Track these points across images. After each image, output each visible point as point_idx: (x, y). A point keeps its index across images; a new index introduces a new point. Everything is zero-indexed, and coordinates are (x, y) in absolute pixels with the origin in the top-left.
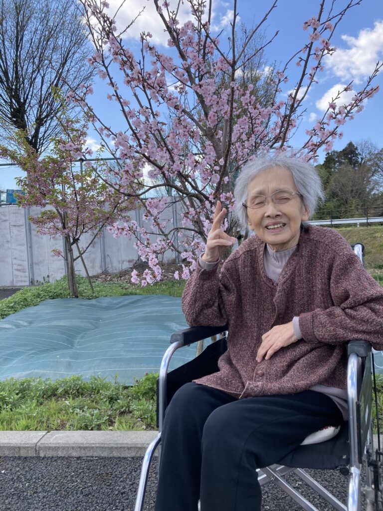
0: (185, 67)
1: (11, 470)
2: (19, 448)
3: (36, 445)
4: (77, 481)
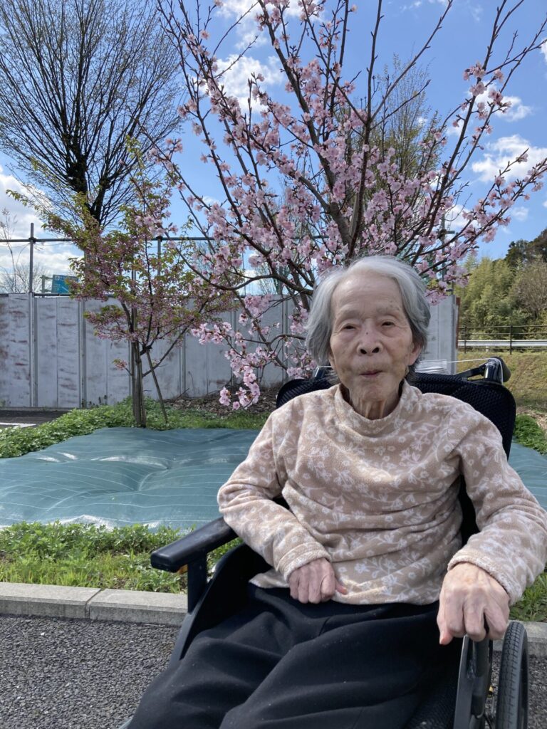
0: (306, 120)
1: (53, 632)
2: (65, 606)
3: (86, 604)
4: (136, 650)
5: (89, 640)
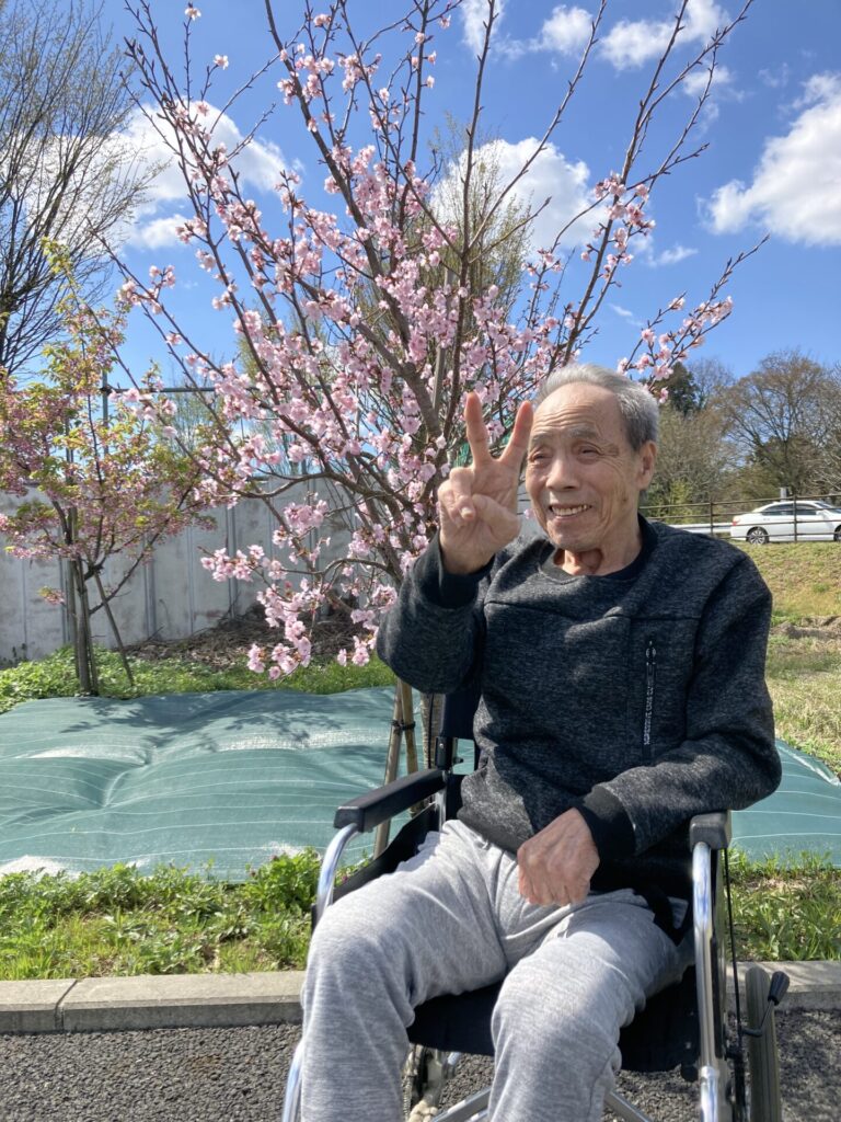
2: (20, 1014)
3: (57, 1007)
4: (149, 1074)
5: (69, 1066)
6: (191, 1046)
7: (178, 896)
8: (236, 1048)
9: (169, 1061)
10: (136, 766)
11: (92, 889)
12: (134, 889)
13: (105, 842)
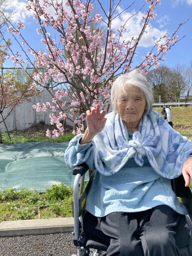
4: (23, 250)
6: (34, 241)
7: (27, 196)
8: (47, 241)
9: (28, 246)
10: (13, 161)
11: (3, 195)
12: (15, 195)
13: (6, 182)
